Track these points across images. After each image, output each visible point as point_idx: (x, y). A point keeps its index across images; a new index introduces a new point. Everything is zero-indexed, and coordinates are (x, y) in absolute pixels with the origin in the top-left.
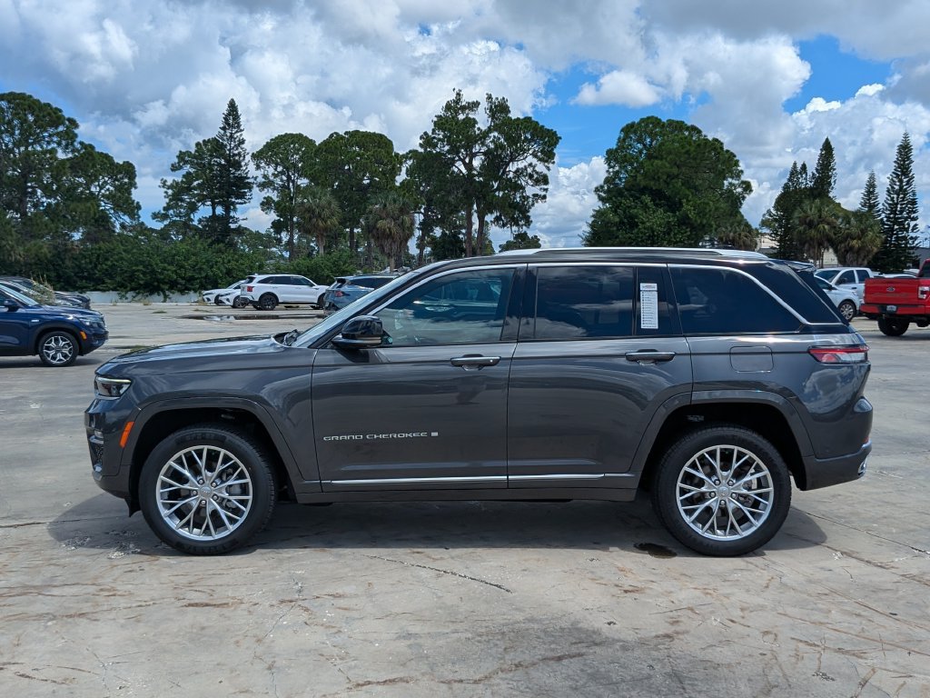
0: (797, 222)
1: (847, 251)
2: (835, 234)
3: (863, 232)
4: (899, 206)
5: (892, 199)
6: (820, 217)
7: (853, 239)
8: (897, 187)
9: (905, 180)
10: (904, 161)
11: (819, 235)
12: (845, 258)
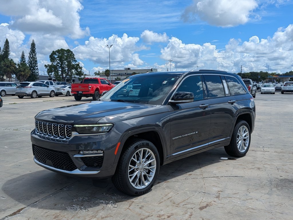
0: (3, 66)
1: (20, 76)
2: (16, 70)
3: (25, 69)
4: (32, 62)
5: (30, 60)
6: (11, 64)
7: (22, 72)
8: (32, 56)
9: (34, 54)
10: (33, 48)
11: (11, 71)
12: (19, 78)
